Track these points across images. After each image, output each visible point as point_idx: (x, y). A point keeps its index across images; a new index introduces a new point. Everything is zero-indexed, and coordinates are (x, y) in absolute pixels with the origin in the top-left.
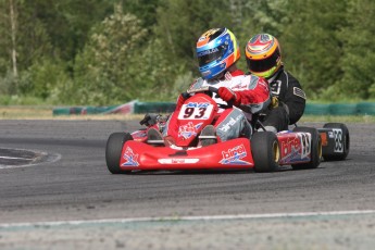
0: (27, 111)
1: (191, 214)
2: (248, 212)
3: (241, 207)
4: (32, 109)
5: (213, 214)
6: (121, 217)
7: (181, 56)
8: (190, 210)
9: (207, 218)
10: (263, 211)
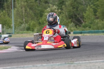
0: (28, 35)
1: (76, 61)
2: (92, 60)
3: (90, 59)
4: (30, 34)
5: (82, 61)
6: (57, 63)
7: (70, 18)
8: (76, 60)
9: (81, 62)
10: (96, 60)
